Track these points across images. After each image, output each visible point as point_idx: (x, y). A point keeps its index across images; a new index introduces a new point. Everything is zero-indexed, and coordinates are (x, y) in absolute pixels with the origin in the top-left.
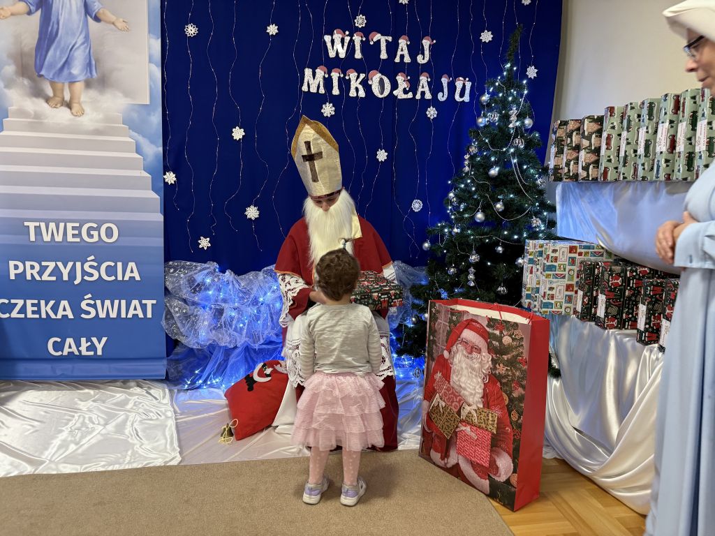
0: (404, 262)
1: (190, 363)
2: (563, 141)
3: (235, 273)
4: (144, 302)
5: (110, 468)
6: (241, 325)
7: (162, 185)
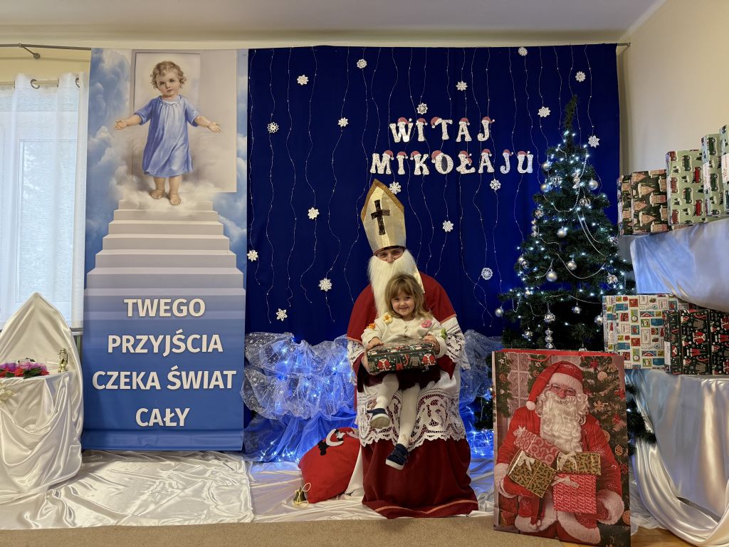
0: (477, 331)
1: (264, 436)
2: (629, 194)
3: (310, 343)
4: (225, 372)
5: (186, 523)
6: (315, 396)
7: (246, 262)
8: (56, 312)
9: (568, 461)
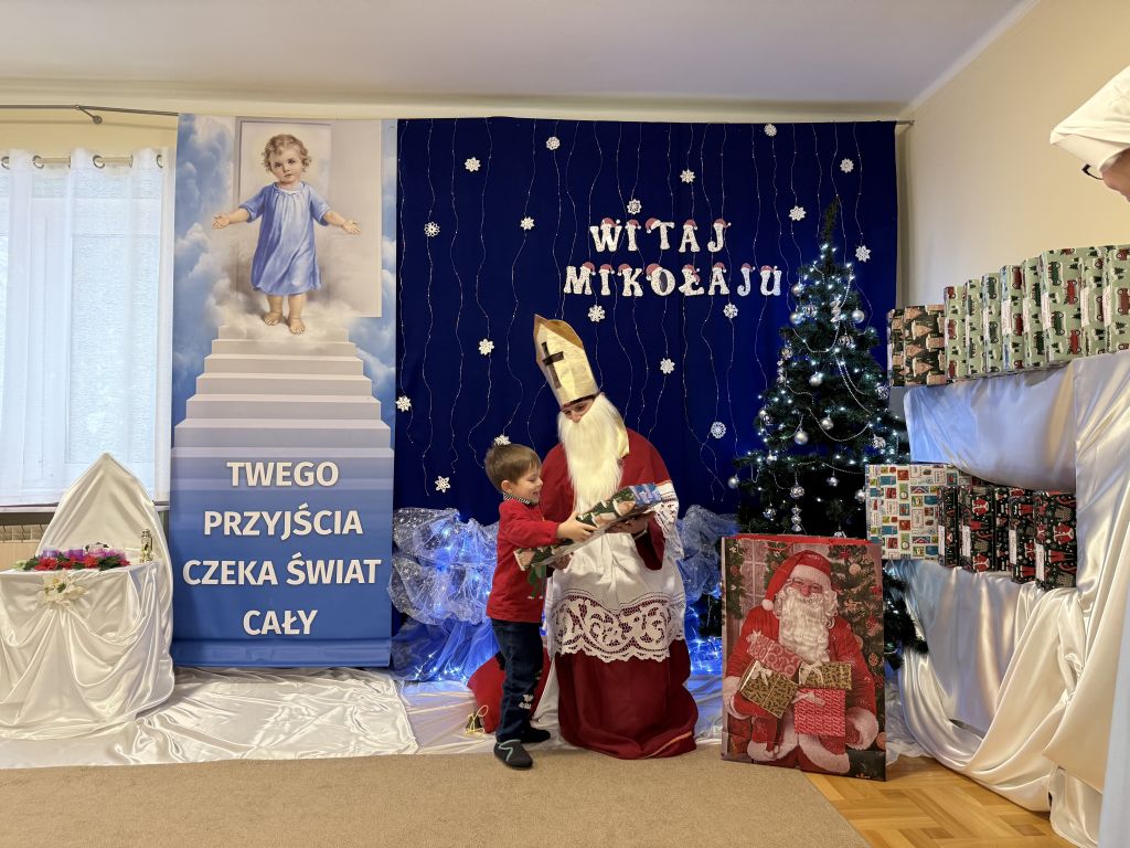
0: (703, 506)
1: (421, 645)
2: (901, 334)
3: (481, 523)
4: (366, 562)
7: (394, 412)
8: (135, 480)
9: (812, 673)
